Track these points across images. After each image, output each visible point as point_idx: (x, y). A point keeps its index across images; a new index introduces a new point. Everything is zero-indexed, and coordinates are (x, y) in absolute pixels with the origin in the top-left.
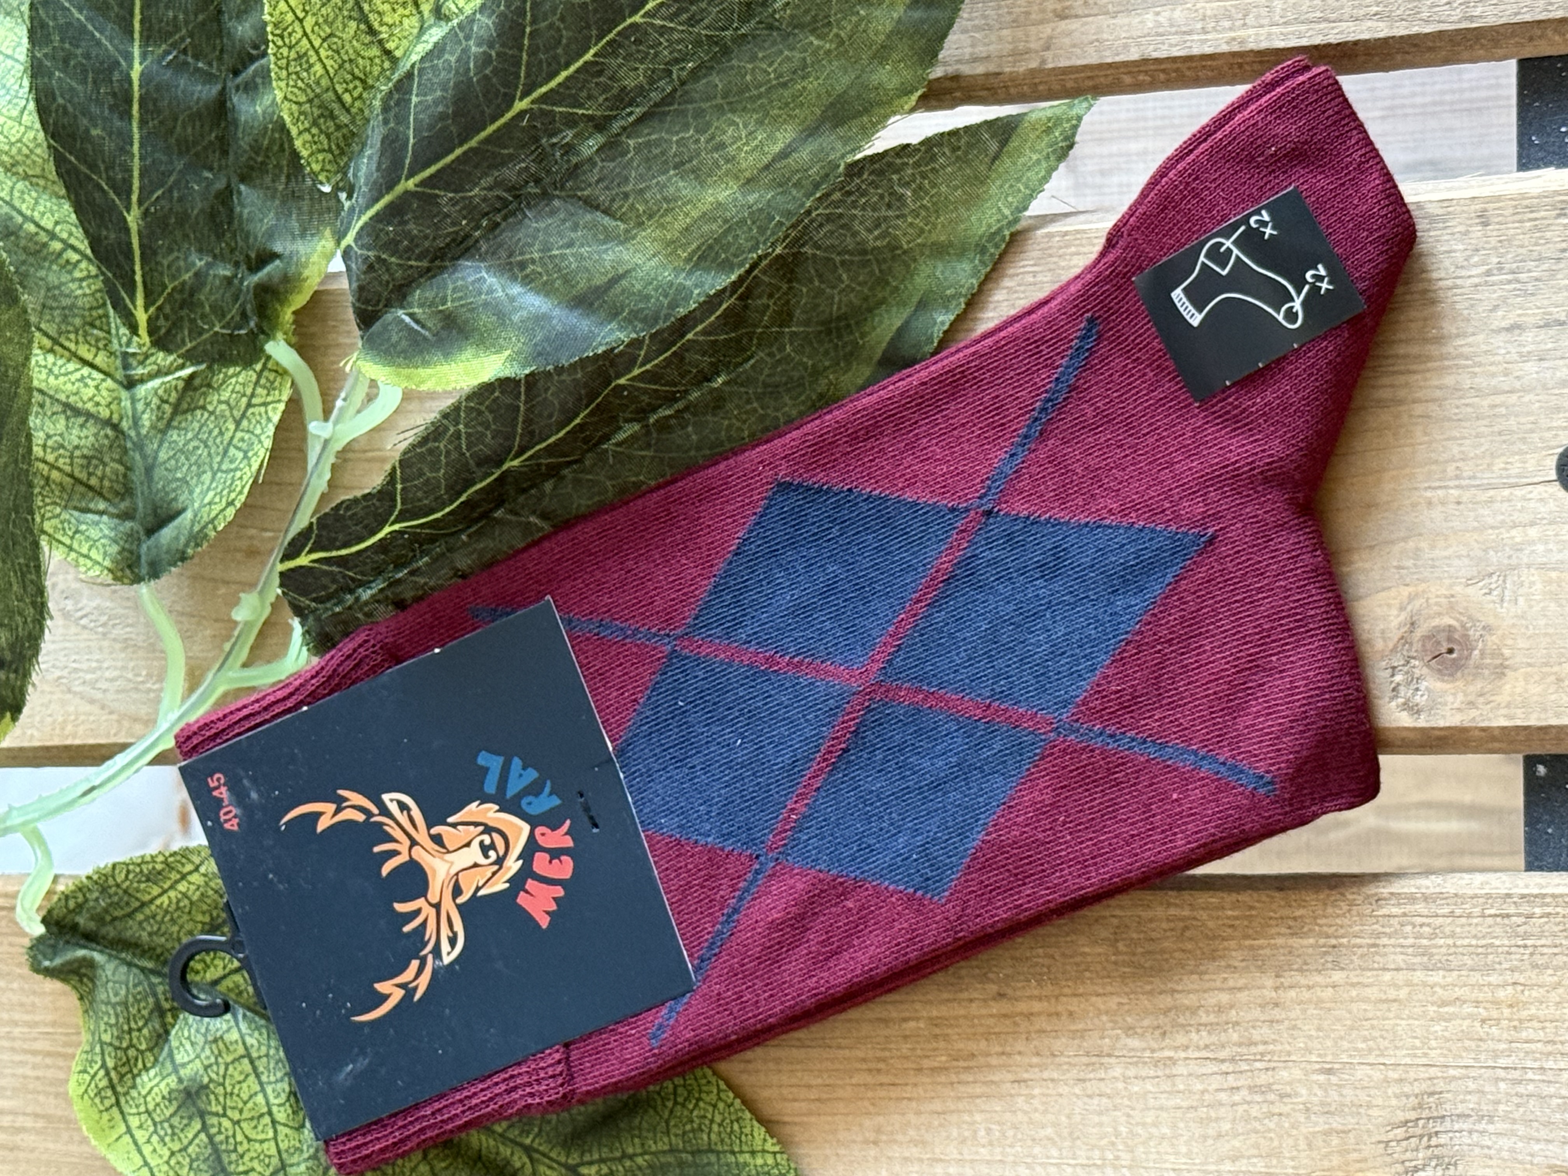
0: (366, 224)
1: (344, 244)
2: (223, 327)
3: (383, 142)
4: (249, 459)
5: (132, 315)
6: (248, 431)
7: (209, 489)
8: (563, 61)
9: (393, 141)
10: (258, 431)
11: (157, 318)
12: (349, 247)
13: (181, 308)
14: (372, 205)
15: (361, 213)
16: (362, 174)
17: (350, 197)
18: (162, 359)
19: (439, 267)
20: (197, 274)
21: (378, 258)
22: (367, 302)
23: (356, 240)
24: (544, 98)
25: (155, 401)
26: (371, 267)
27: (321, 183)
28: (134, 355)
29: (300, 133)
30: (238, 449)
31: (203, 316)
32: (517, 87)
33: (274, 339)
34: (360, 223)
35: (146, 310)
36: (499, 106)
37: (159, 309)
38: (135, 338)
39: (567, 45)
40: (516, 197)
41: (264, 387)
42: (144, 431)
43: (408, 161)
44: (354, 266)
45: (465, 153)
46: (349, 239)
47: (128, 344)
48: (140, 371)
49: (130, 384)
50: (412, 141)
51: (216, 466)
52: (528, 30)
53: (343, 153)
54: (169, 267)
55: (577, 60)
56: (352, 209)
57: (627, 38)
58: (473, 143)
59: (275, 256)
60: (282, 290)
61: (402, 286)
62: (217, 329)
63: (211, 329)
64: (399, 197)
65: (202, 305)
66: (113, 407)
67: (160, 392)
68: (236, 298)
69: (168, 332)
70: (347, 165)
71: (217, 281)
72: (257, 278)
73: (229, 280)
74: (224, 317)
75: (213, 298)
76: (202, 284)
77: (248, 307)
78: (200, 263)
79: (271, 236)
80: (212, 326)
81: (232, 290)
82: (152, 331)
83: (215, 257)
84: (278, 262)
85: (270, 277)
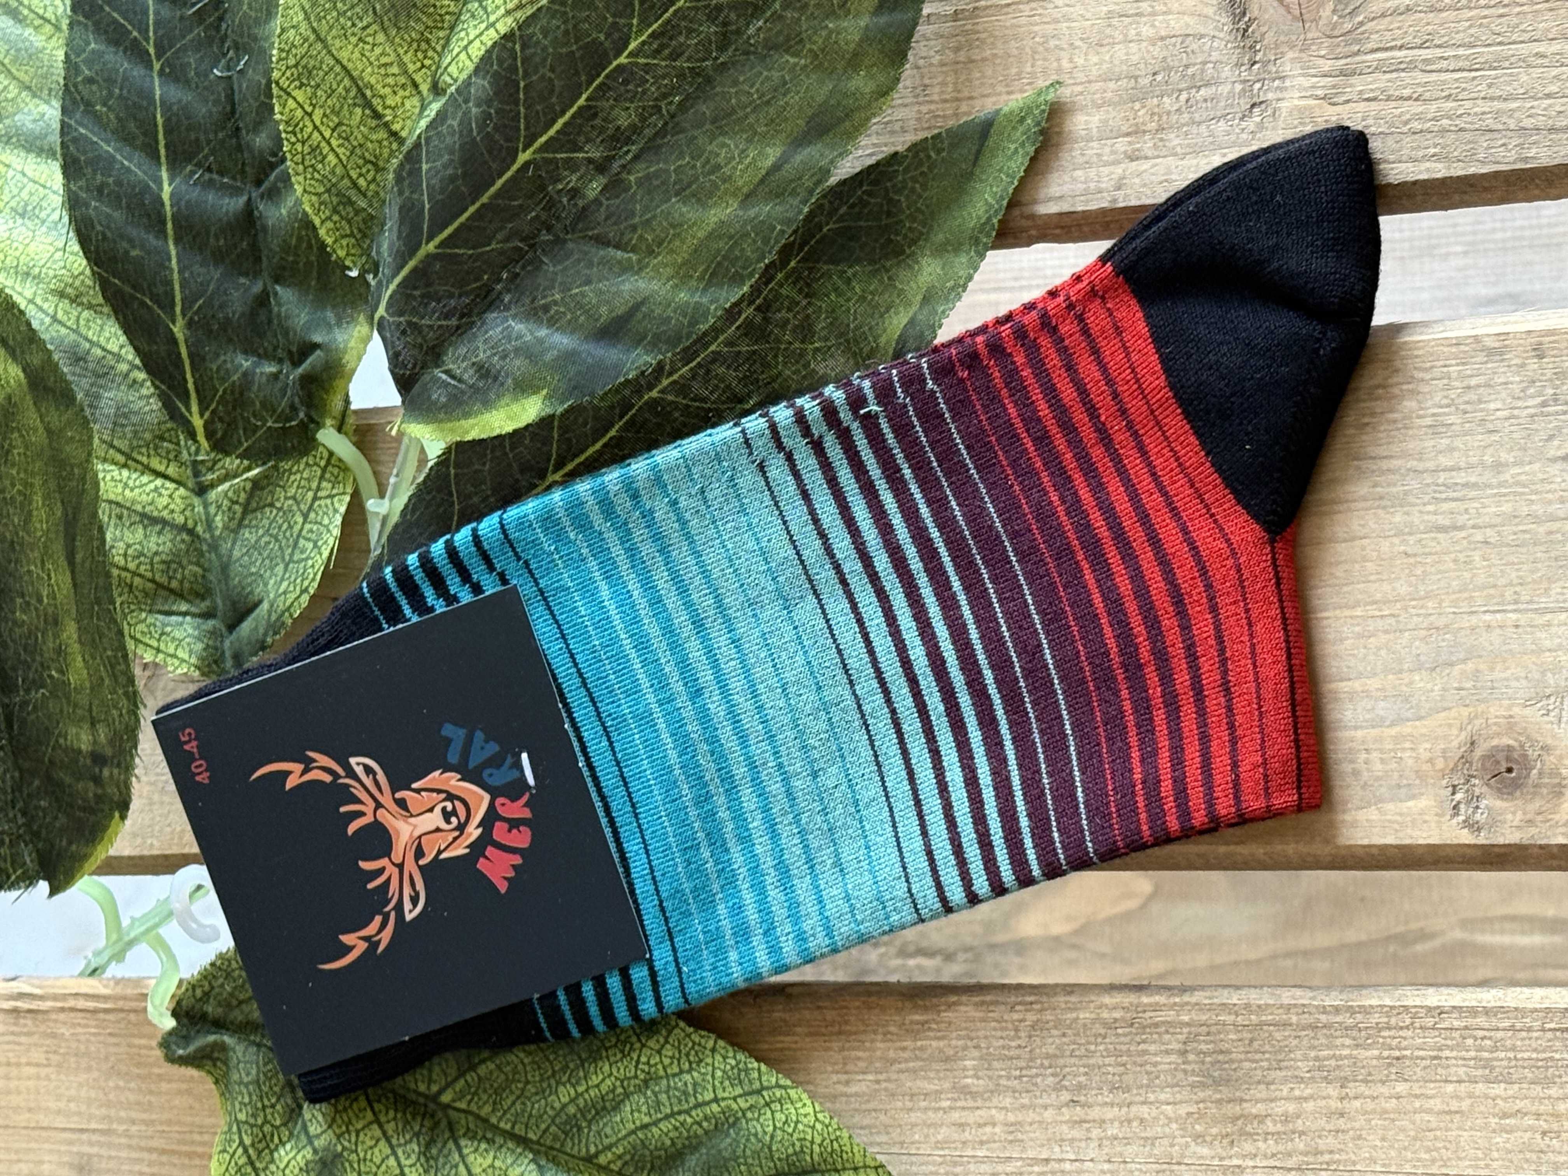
0: (394, 293)
1: (377, 317)
2: (275, 422)
3: (400, 212)
4: (319, 548)
5: (189, 422)
6: (316, 522)
7: (282, 579)
8: (558, 108)
9: (410, 210)
10: (326, 521)
11: (213, 421)
12: (382, 318)
13: (234, 408)
14: (398, 273)
15: (389, 284)
16: (385, 249)
17: (376, 275)
18: (230, 462)
19: (468, 323)
20: (245, 374)
21: (410, 323)
22: (404, 367)
23: (387, 309)
24: (545, 147)
25: (226, 503)
26: (404, 332)
27: (349, 269)
28: (203, 462)
29: (323, 222)
30: (309, 540)
31: (255, 414)
32: (518, 139)
33: (324, 426)
34: (389, 293)
35: (202, 416)
36: (504, 160)
37: (213, 412)
39: (561, 94)
41: (329, 481)
42: (217, 533)
43: (425, 226)
44: (387, 335)
45: (478, 210)
46: (381, 311)
47: (197, 452)
48: (210, 476)
49: (201, 490)
50: (427, 206)
51: (287, 558)
52: (522, 84)
53: (364, 236)
54: (219, 369)
55: (571, 106)
56: (380, 283)
57: (615, 80)
58: (484, 200)
59: (315, 346)
60: (325, 376)
61: (434, 347)
62: (269, 424)
63: (264, 424)
64: (421, 262)
65: (252, 402)
66: (188, 513)
67: (230, 494)
68: (283, 391)
69: (225, 434)
70: (370, 246)
71: (264, 379)
72: (300, 370)
73: (275, 376)
74: (274, 411)
75: (262, 394)
76: (252, 382)
77: (297, 400)
78: (246, 363)
79: (309, 329)
80: (265, 422)
81: (279, 385)
82: (210, 434)
83: (259, 356)
84: (318, 352)
85: (313, 367)
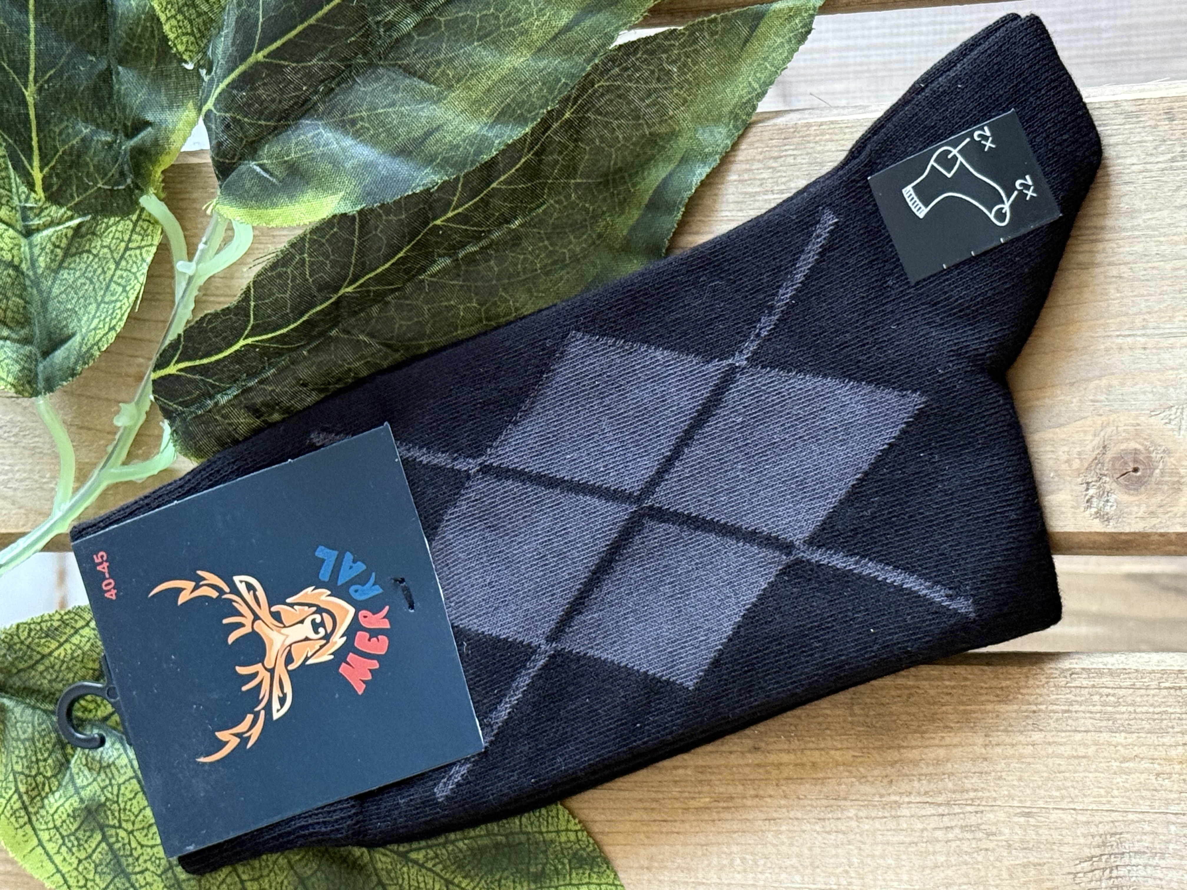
0: (223, 90)
1: (205, 109)
2: (105, 184)
3: (237, 22)
4: (127, 293)
5: (30, 174)
6: (126, 270)
7: (94, 317)
9: (246, 21)
10: (134, 270)
11: (51, 176)
12: (209, 111)
13: (71, 167)
14: (228, 75)
15: (219, 82)
16: (220, 51)
17: (209, 72)
18: (55, 211)
19: (284, 126)
20: (83, 140)
21: (234, 120)
22: (224, 156)
23: (215, 105)
25: (49, 246)
26: (228, 126)
27: (186, 62)
28: (31, 208)
29: (168, 19)
30: (119, 284)
31: (88, 175)
33: (147, 193)
34: (219, 90)
35: (41, 171)
37: (53, 168)
38: (33, 195)
40: (347, 67)
41: (140, 234)
42: (40, 271)
43: (257, 37)
44: (213, 127)
45: (304, 29)
46: (209, 105)
47: (27, 200)
48: (36, 222)
49: (28, 233)
50: (261, 20)
51: (99, 299)
53: (203, 36)
54: (60, 134)
56: (212, 80)
58: (312, 21)
59: (147, 124)
60: (153, 152)
61: (253, 142)
62: (100, 185)
63: (95, 185)
64: (251, 68)
65: (87, 164)
66: (15, 252)
67: (53, 239)
68: (115, 159)
69: (61, 186)
70: (207, 46)
71: (100, 146)
72: (132, 143)
73: (110, 145)
74: (106, 175)
75: (96, 159)
76: (88, 148)
77: (126, 167)
78: (85, 130)
79: (144, 108)
80: (97, 183)
81: (113, 153)
82: (46, 188)
83: (98, 126)
84: (150, 129)
85: (143, 141)
